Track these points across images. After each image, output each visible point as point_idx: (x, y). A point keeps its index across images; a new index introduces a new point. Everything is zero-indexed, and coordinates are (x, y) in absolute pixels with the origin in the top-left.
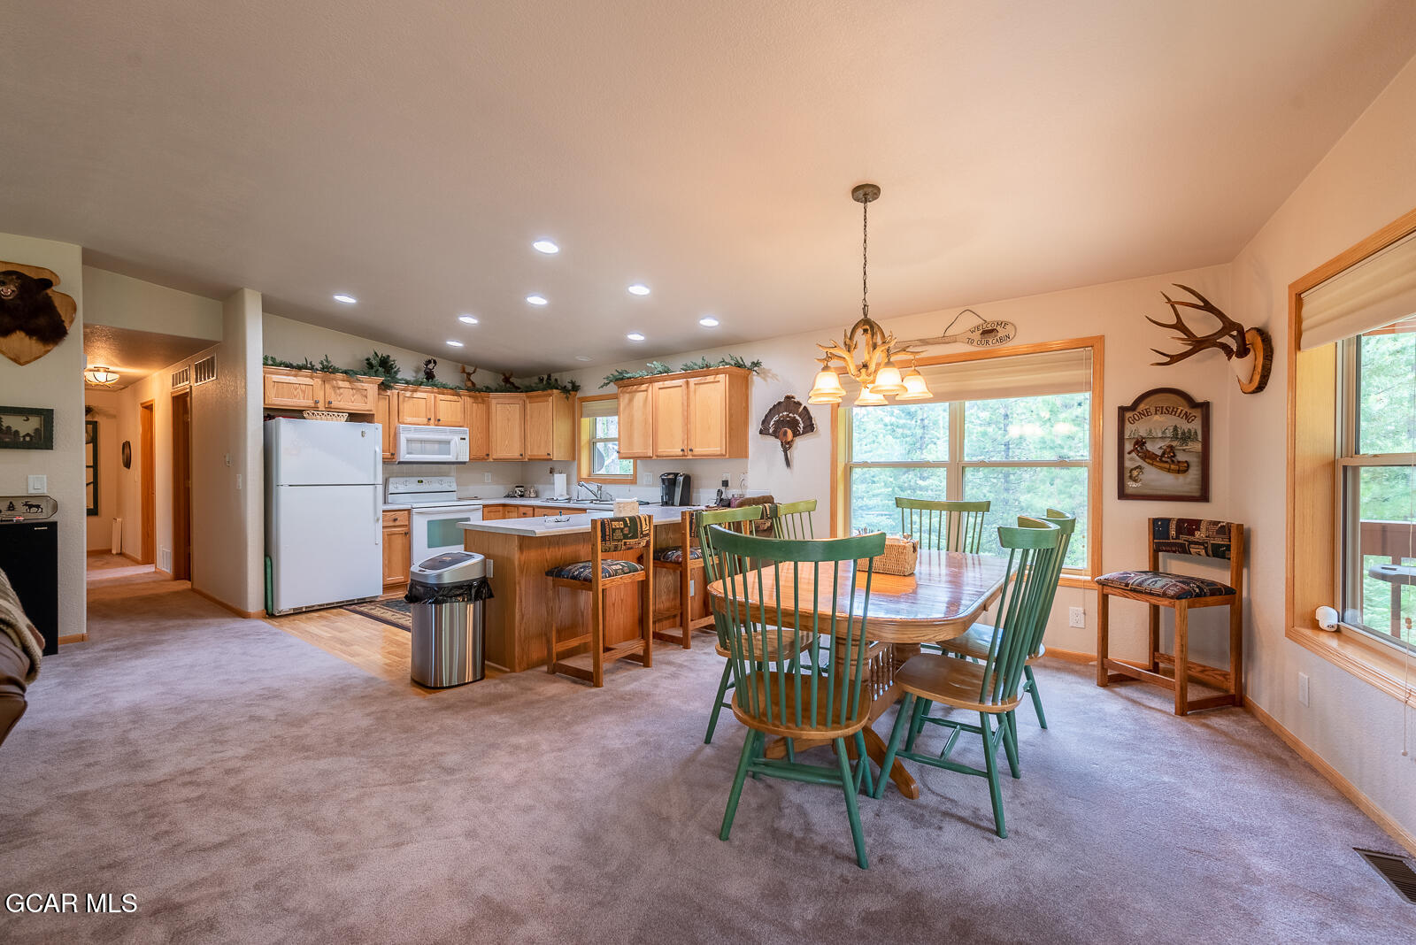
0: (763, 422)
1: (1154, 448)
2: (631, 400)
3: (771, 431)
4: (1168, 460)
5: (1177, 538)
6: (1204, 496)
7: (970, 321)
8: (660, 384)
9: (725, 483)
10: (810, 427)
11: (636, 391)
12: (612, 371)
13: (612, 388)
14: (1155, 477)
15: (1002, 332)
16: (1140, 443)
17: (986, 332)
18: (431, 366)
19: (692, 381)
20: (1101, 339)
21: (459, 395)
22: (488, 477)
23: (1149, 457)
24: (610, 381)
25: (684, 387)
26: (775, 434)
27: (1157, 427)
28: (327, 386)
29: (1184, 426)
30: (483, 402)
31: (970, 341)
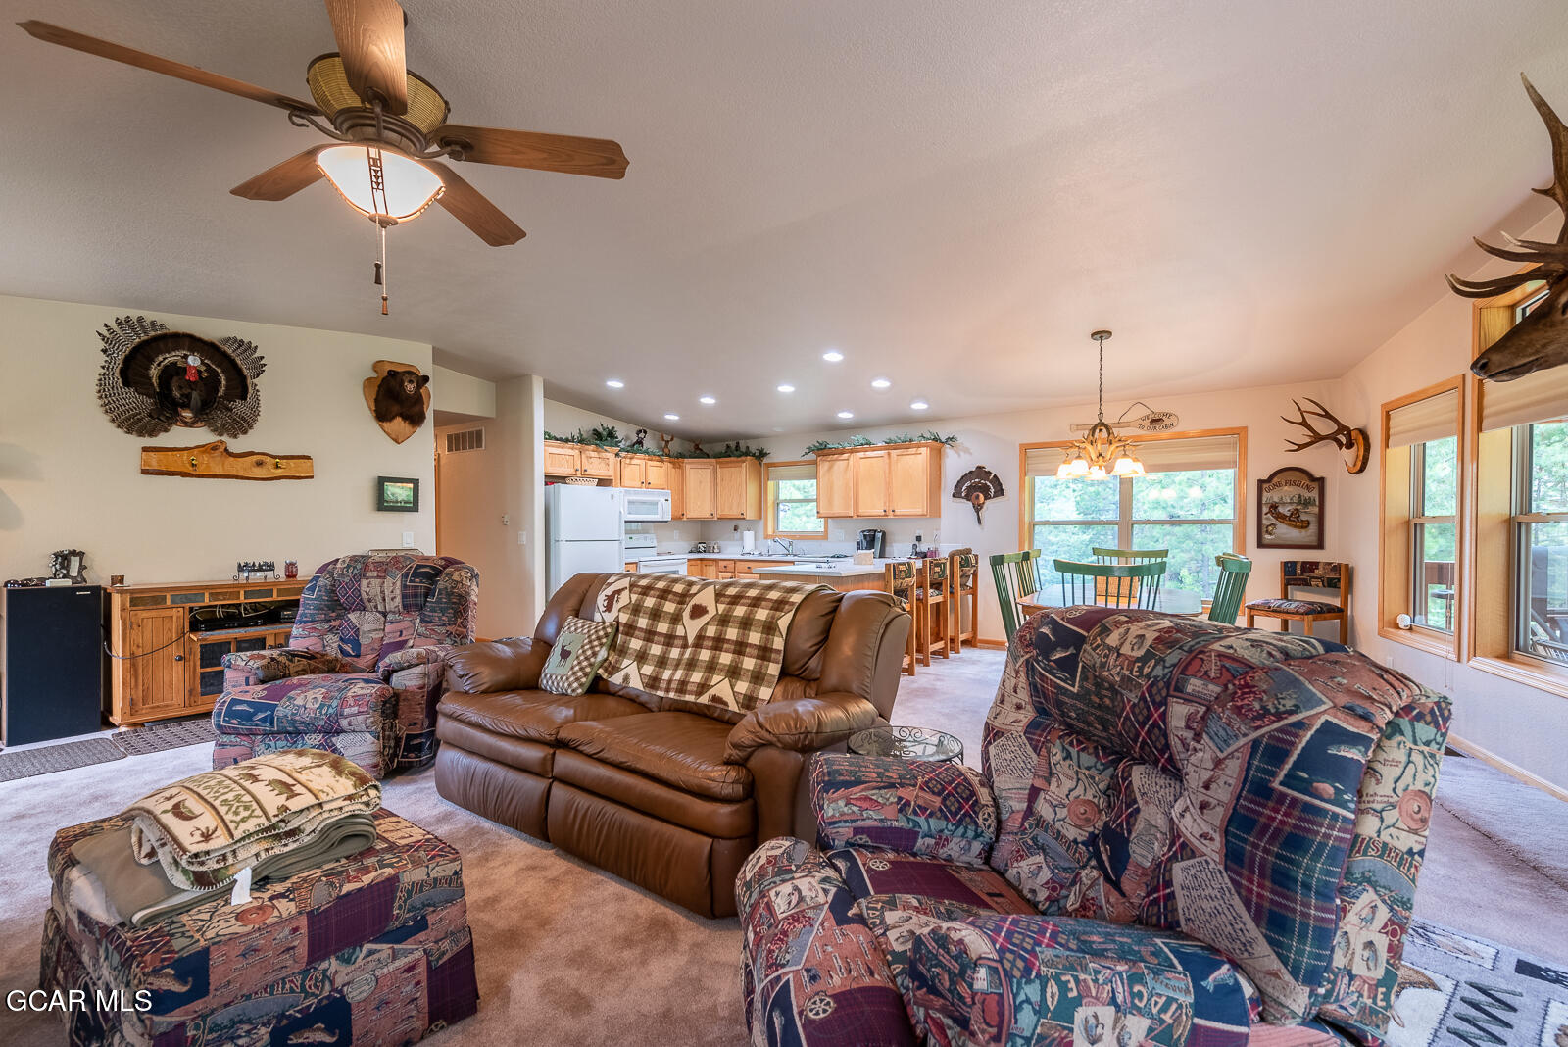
0: (956, 487)
1: (1284, 510)
2: (830, 468)
3: (963, 495)
4: (1294, 520)
5: (1302, 574)
6: (1320, 545)
7: (1140, 412)
8: (862, 454)
9: (919, 539)
10: (1000, 492)
11: (837, 460)
12: (813, 442)
13: (812, 456)
14: (1284, 532)
15: (1167, 421)
16: (1274, 507)
17: (1153, 421)
18: (642, 435)
19: (894, 453)
20: (1245, 429)
21: (662, 461)
22: (676, 534)
23: (1280, 517)
24: (811, 450)
25: (886, 456)
26: (968, 497)
27: (1286, 495)
28: (583, 456)
29: (1307, 494)
30: (680, 467)
31: (1141, 427)
